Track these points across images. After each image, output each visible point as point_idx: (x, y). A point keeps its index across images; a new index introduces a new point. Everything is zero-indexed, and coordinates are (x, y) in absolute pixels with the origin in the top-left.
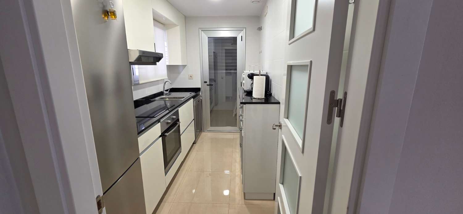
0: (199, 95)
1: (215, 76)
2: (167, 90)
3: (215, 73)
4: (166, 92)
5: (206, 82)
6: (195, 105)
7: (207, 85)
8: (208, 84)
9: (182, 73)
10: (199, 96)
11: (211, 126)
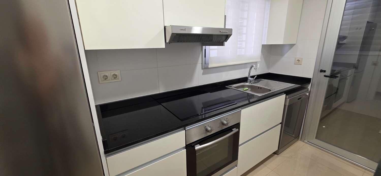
0: (307, 88)
1: (359, 60)
2: (253, 77)
3: (360, 55)
4: (251, 79)
5: (325, 71)
6: (287, 104)
7: (325, 76)
8: (327, 75)
9: (286, 55)
10: (304, 90)
11: (316, 138)
